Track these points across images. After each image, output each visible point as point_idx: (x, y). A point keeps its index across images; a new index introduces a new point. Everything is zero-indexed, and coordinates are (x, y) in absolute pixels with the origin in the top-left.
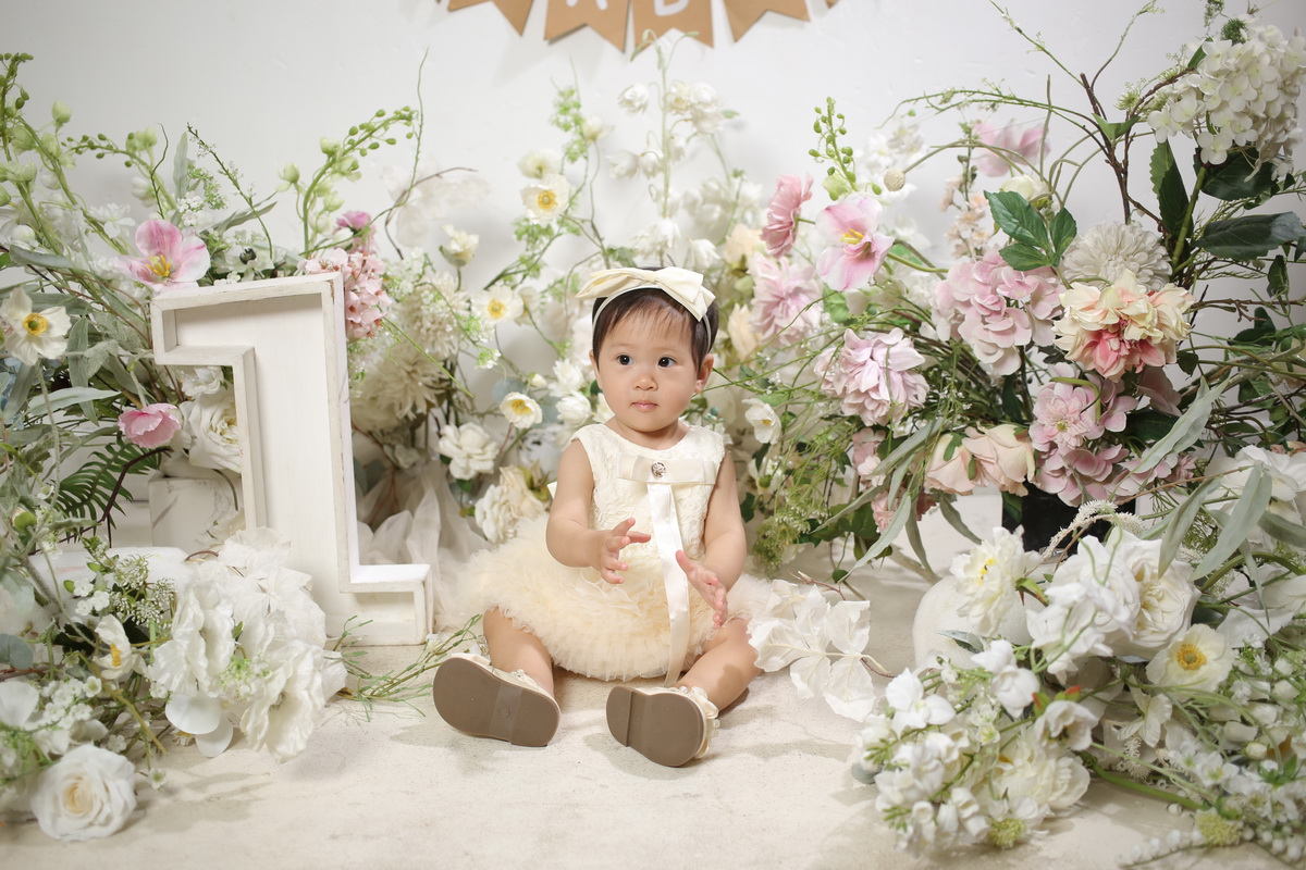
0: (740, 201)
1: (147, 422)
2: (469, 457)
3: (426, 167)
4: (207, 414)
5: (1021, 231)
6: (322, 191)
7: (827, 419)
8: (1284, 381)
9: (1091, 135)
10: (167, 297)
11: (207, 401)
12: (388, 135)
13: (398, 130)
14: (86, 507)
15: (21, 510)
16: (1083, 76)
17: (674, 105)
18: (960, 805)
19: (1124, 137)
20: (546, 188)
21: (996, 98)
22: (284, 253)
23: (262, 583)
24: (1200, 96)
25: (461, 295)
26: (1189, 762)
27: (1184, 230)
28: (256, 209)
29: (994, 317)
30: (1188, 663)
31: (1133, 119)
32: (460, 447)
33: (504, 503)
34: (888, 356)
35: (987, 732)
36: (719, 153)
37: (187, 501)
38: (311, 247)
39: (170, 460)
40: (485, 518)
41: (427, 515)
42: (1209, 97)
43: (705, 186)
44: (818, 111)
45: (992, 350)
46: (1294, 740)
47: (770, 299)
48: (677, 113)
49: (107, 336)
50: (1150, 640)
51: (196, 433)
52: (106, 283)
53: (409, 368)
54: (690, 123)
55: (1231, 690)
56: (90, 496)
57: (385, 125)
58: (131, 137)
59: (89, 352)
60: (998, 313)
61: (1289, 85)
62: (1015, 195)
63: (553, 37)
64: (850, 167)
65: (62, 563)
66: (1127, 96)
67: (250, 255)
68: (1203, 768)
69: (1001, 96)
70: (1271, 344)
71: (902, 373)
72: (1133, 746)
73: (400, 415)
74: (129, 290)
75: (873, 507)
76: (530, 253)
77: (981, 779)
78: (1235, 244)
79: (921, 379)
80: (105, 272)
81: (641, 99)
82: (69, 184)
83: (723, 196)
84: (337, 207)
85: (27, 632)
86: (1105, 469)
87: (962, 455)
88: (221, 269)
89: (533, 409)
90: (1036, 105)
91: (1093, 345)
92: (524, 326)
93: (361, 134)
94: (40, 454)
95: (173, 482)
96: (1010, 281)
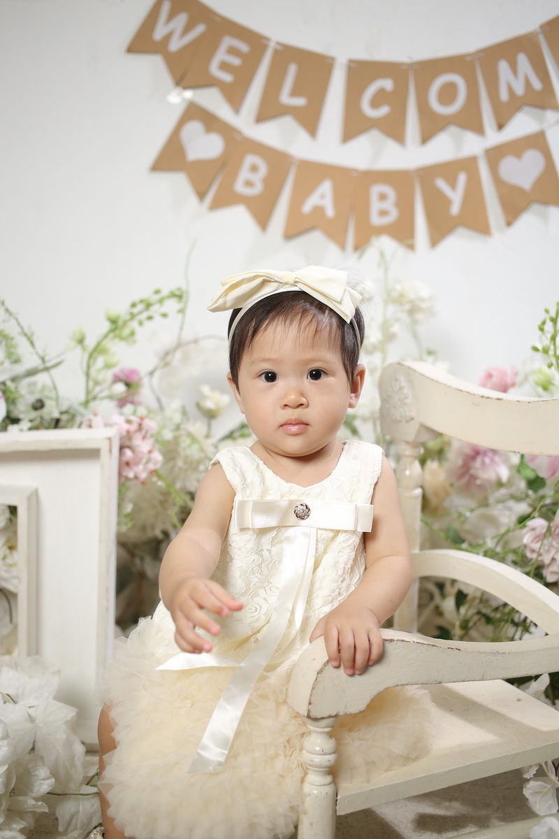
3: (187, 335)
6: (104, 352)
12: (163, 310)
28: (47, 365)
38: (90, 397)
44: (548, 311)
57: (161, 301)
67: (39, 405)
84: (114, 365)
88: (15, 414)
93: (140, 307)
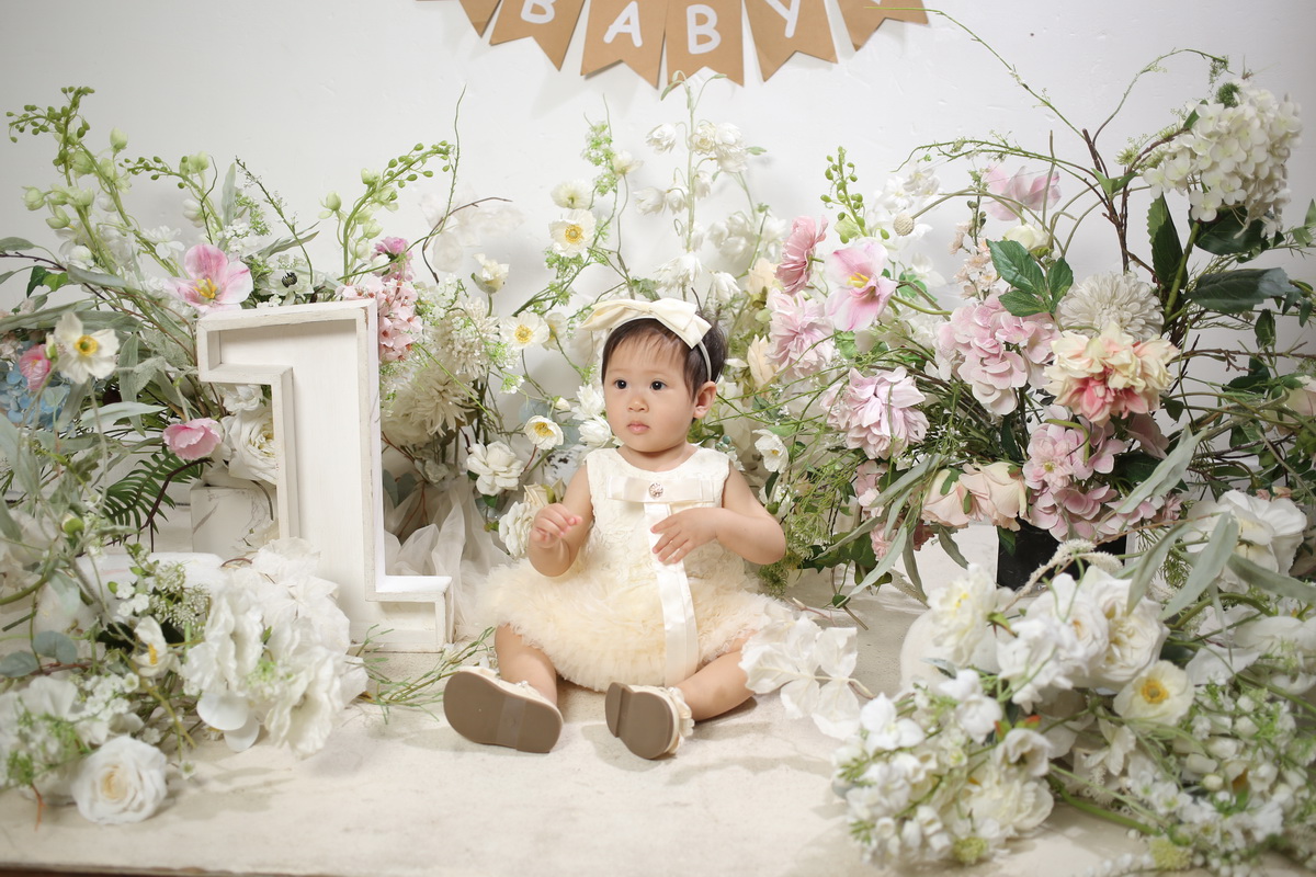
0: (764, 235)
1: (191, 435)
2: (495, 474)
3: (462, 197)
4: (246, 428)
5: (1021, 279)
6: (363, 219)
7: (833, 451)
8: (1275, 428)
9: (1092, 188)
10: (213, 318)
11: (247, 416)
12: (426, 168)
13: (435, 163)
14: (131, 513)
15: (71, 516)
16: (1085, 132)
17: (700, 145)
18: (923, 822)
19: (1122, 190)
20: (573, 222)
21: (1004, 150)
22: (324, 278)
23: (292, 591)
24: (1194, 155)
25: (492, 319)
26: (1146, 791)
27: (1177, 282)
28: (299, 237)
29: (992, 359)
30: (1152, 697)
31: (1130, 174)
32: (487, 465)
33: (527, 520)
34: (890, 393)
35: (955, 755)
36: (745, 188)
37: (227, 510)
38: (349, 272)
39: (211, 470)
40: (508, 533)
41: (452, 529)
42: (1201, 157)
43: (731, 219)
44: (830, 159)
45: (989, 391)
46: (1250, 774)
47: (786, 334)
48: (702, 153)
49: (156, 353)
50: (1118, 673)
51: (236, 446)
52: (156, 302)
53: (441, 388)
54: (715, 162)
55: (1192, 724)
56: (136, 502)
57: (423, 158)
58: (184, 160)
59: (138, 368)
60: (997, 356)
61: (1278, 148)
62: (1016, 245)
63: (590, 72)
64: (860, 213)
65: (106, 566)
66: (1126, 152)
67: (291, 279)
68: (1159, 797)
69: (1007, 147)
70: (1263, 392)
71: (903, 410)
72: (1098, 774)
73: (431, 431)
74: (178, 308)
75: (872, 537)
76: (560, 281)
77: (950, 799)
78: (1223, 298)
79: (922, 416)
80: (156, 291)
81: (668, 138)
82: (125, 207)
83: (748, 229)
84: (376, 234)
85: (73, 628)
86: (1093, 508)
87: (959, 491)
88: (264, 291)
89: (555, 432)
90: (1040, 157)
91: (1081, 391)
93: (399, 166)
94: (89, 464)
95: (213, 491)
96: (1009, 326)
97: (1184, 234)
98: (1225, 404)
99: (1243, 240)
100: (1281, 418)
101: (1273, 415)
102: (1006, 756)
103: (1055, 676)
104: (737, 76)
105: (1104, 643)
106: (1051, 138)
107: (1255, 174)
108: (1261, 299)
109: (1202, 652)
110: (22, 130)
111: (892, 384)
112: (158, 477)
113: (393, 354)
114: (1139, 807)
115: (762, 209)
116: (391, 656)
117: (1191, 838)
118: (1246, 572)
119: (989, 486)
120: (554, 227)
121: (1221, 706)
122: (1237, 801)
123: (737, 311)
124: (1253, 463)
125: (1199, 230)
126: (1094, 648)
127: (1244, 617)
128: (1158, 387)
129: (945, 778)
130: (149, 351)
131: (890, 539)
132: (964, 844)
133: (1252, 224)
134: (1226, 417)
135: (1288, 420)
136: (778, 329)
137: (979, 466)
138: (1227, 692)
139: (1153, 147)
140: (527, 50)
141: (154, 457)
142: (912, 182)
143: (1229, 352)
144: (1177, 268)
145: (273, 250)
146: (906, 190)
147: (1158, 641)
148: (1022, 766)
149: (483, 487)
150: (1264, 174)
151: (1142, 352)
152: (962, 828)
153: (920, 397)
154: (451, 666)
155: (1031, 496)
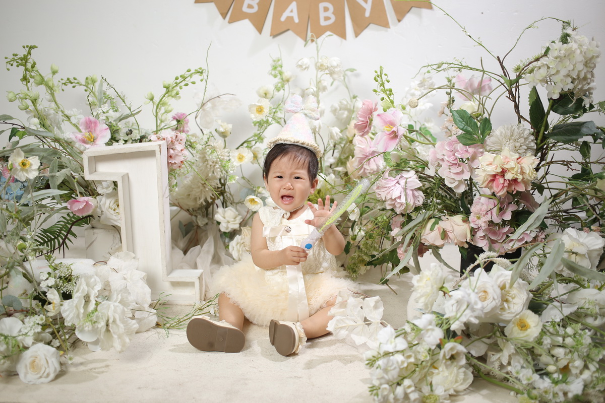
0: (355, 109)
1: (80, 204)
2: (228, 222)
4: (108, 201)
5: (466, 128)
6: (164, 104)
7: (381, 210)
8: (594, 198)
9: (503, 84)
10: (91, 150)
11: (109, 196)
12: (192, 80)
13: (197, 77)
14: (56, 240)
15: (21, 242)
16: (498, 57)
17: (320, 67)
18: (406, 387)
19: (515, 85)
20: (260, 105)
21: (461, 67)
22: (145, 132)
23: (125, 276)
24: (549, 68)
25: (226, 150)
26: (517, 373)
27: (543, 128)
28: (133, 113)
29: (454, 166)
30: (522, 327)
31: (519, 77)
32: (225, 218)
33: (243, 243)
34: (406, 183)
35: (424, 355)
36: (347, 88)
37: (101, 239)
38: (159, 129)
39: (94, 220)
40: (233, 250)
41: (208, 248)
42: (552, 68)
43: (340, 102)
44: (376, 72)
45: (453, 181)
46: (570, 365)
47: (362, 156)
48: (321, 71)
49: (66, 167)
50: (506, 316)
51: (103, 210)
52: (69, 143)
53: (203, 182)
54: (329, 75)
55: (542, 340)
56: (58, 236)
57: (191, 76)
58: (87, 79)
59: (58, 174)
60: (456, 164)
61: (589, 63)
62: (464, 112)
63: (275, 34)
64: (392, 97)
66: (516, 67)
67: (130, 132)
68: (523, 376)
69: (462, 66)
70: (588, 181)
71: (412, 190)
72: (497, 365)
73: (199, 203)
74: (78, 145)
75: (398, 250)
76: (259, 132)
77: (423, 376)
78: (564, 136)
79: (421, 193)
80: (68, 139)
81: (306, 64)
82: (57, 99)
83: (349, 107)
84: (170, 111)
86: (502, 237)
87: (439, 229)
88: (116, 137)
89: (259, 202)
90: (477, 70)
91: (493, 181)
92: (255, 164)
93: (180, 79)
94: (29, 218)
95: (95, 230)
96: (462, 150)
97: (546, 105)
98: (569, 186)
99: (574, 107)
100: (596, 194)
101: (592, 192)
102: (444, 355)
103: (469, 317)
104: (343, 35)
105: (499, 301)
106: (481, 60)
107: (578, 76)
108: (582, 135)
109: (550, 306)
110: (12, 65)
111: (407, 178)
112: (69, 224)
113: (175, 166)
114: (515, 380)
115: (355, 97)
116: (175, 307)
117: (538, 395)
118: (572, 268)
119: (452, 226)
120: (251, 107)
121: (558, 332)
122: (562, 378)
123: (343, 145)
124: (582, 215)
125: (553, 103)
126: (494, 304)
127: (572, 289)
128: (530, 179)
129: (419, 366)
130: (64, 166)
131: (406, 251)
132: (427, 398)
133: (577, 100)
134: (569, 193)
135: (599, 194)
136: (358, 154)
137: (448, 217)
138: (561, 325)
139: (529, 64)
140: (246, 25)
141: (68, 215)
142: (421, 83)
143: (568, 162)
144: (543, 122)
145: (121, 119)
146: (419, 87)
147: (527, 300)
148: (452, 360)
149: (223, 228)
150: (582, 75)
151: (522, 162)
152: (426, 390)
153: (420, 184)
154: (199, 311)
155: (473, 231)
